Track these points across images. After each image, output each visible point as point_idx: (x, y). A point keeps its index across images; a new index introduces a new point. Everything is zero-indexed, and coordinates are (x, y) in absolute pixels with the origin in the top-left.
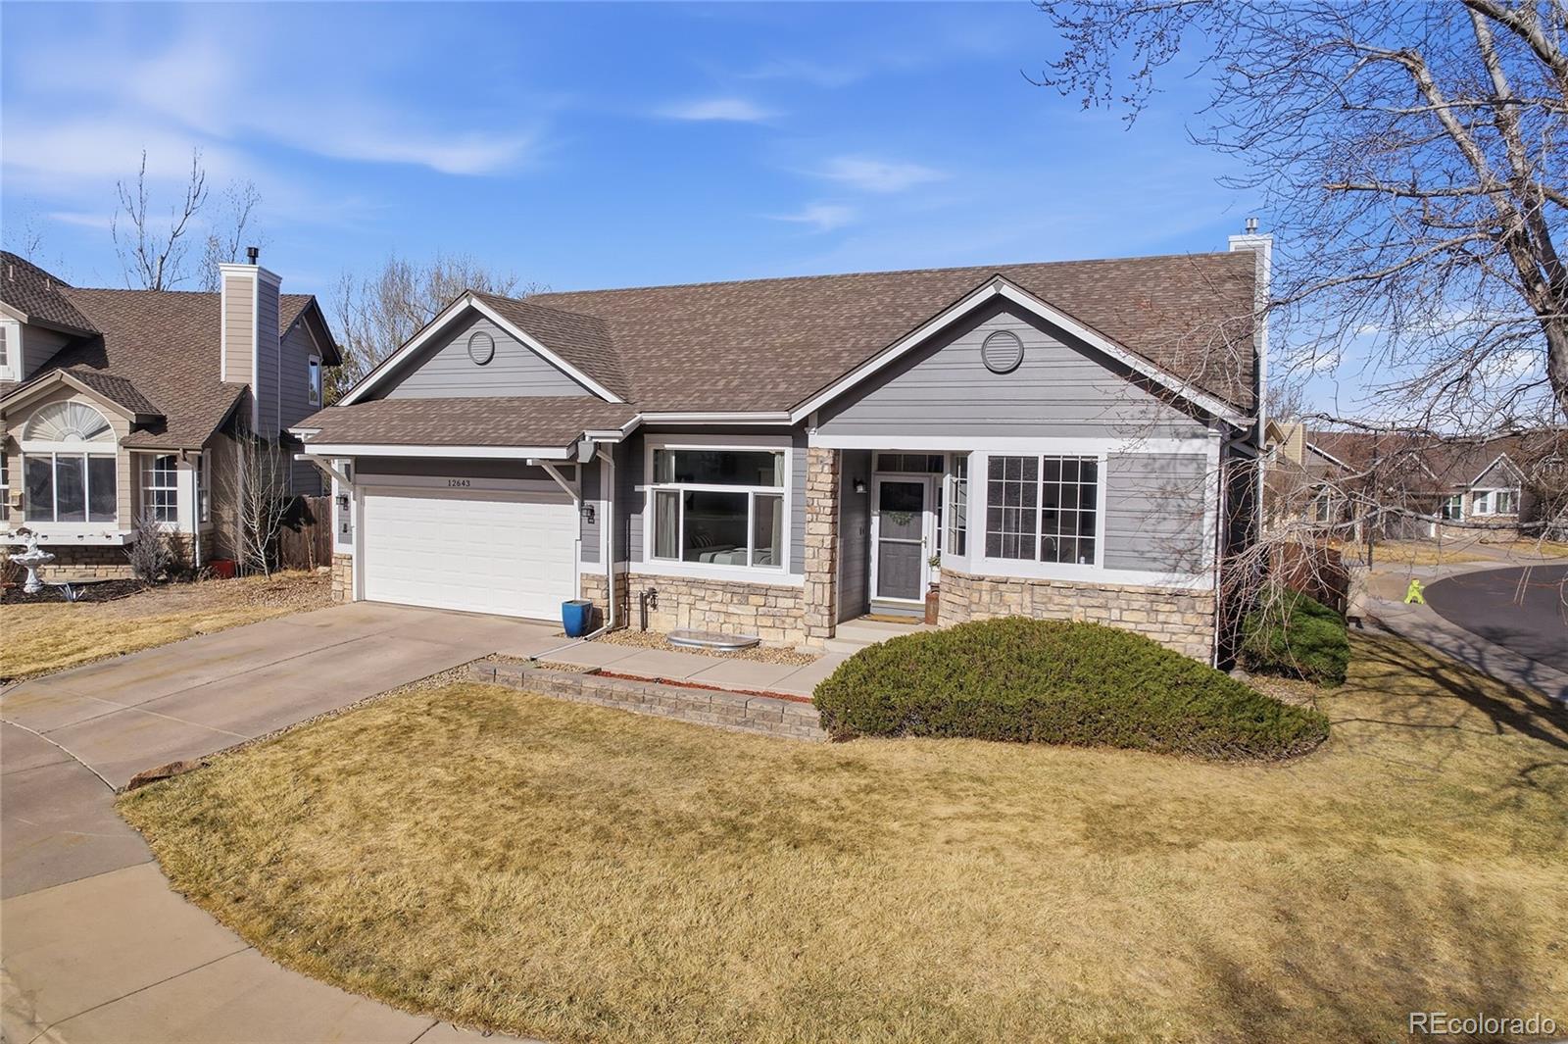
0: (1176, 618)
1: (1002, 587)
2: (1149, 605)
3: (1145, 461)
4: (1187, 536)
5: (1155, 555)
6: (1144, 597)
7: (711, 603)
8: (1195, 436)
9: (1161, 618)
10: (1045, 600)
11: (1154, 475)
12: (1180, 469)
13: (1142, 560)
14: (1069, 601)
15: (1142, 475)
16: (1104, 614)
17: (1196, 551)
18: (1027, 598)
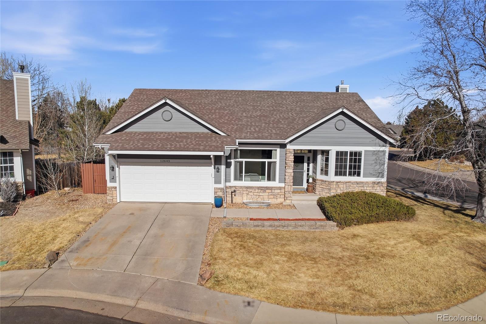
0: (378, 188)
1: (339, 183)
2: (372, 186)
3: (373, 152)
4: (381, 169)
5: (374, 174)
6: (371, 184)
7: (254, 193)
8: (383, 146)
9: (375, 188)
10: (349, 186)
11: (374, 155)
12: (380, 154)
13: (372, 175)
14: (355, 186)
15: (371, 155)
16: (363, 188)
17: (383, 173)
18: (345, 186)
